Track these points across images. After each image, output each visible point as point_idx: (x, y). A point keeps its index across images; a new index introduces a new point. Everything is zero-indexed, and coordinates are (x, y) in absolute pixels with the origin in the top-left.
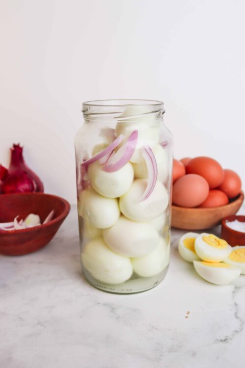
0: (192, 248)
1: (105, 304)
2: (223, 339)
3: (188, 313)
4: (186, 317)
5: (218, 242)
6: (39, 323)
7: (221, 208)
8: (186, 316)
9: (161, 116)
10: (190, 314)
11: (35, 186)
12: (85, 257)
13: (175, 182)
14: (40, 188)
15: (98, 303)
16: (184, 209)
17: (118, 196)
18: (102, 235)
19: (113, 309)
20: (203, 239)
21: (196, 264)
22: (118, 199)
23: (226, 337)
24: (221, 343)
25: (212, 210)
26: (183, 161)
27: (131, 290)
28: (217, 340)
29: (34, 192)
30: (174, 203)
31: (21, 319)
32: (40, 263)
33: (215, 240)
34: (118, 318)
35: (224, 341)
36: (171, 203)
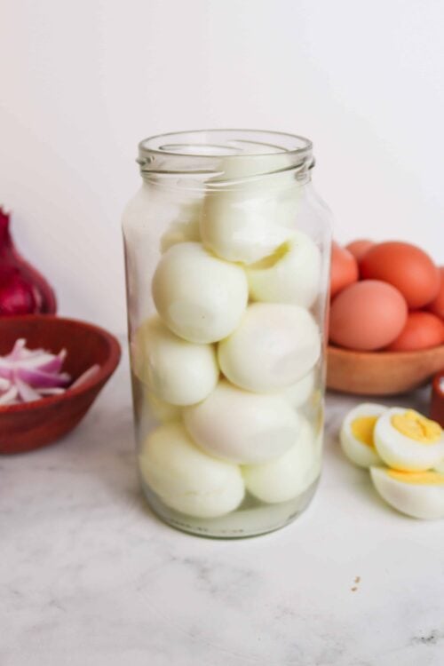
0: (369, 439)
1: (187, 561)
2: (427, 635)
3: (358, 580)
4: (354, 590)
5: (423, 428)
6: (53, 603)
7: (430, 354)
8: (353, 587)
9: (307, 172)
10: (361, 582)
11: (38, 298)
12: (146, 462)
13: (335, 295)
14: (49, 304)
15: (174, 559)
16: (352, 356)
17: (216, 340)
18: (182, 418)
19: (203, 571)
20: (393, 422)
21: (377, 474)
22: (215, 346)
23: (434, 631)
24: (422, 645)
25: (413, 356)
26: (351, 248)
27: (241, 531)
28: (415, 638)
29: (37, 314)
30: (333, 342)
31: (16, 593)
32: (52, 469)
33: (418, 422)
34: (214, 591)
35: (429, 639)
36: (325, 341)
